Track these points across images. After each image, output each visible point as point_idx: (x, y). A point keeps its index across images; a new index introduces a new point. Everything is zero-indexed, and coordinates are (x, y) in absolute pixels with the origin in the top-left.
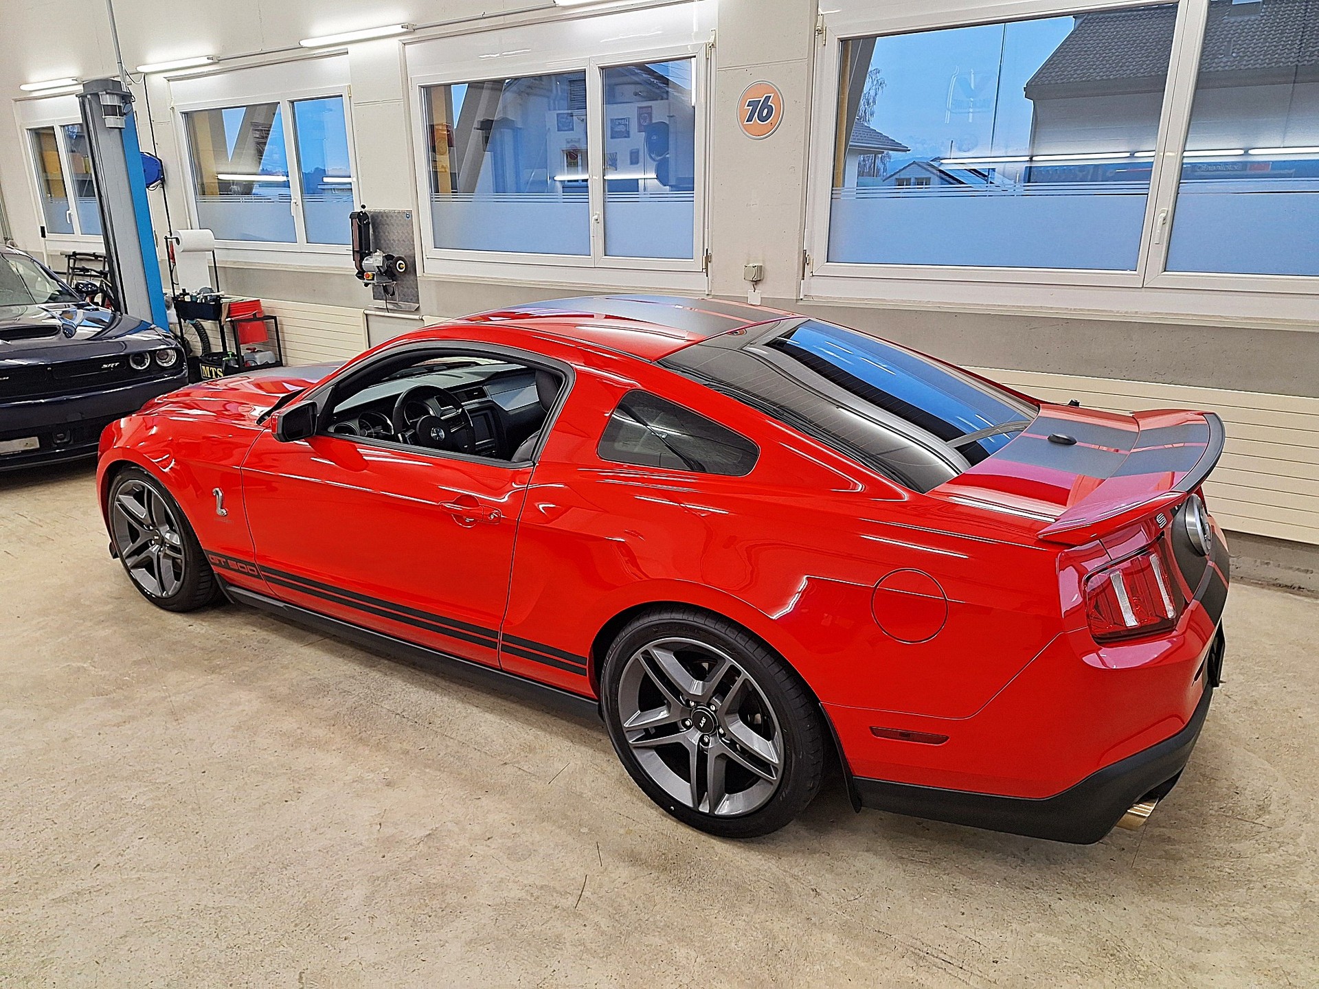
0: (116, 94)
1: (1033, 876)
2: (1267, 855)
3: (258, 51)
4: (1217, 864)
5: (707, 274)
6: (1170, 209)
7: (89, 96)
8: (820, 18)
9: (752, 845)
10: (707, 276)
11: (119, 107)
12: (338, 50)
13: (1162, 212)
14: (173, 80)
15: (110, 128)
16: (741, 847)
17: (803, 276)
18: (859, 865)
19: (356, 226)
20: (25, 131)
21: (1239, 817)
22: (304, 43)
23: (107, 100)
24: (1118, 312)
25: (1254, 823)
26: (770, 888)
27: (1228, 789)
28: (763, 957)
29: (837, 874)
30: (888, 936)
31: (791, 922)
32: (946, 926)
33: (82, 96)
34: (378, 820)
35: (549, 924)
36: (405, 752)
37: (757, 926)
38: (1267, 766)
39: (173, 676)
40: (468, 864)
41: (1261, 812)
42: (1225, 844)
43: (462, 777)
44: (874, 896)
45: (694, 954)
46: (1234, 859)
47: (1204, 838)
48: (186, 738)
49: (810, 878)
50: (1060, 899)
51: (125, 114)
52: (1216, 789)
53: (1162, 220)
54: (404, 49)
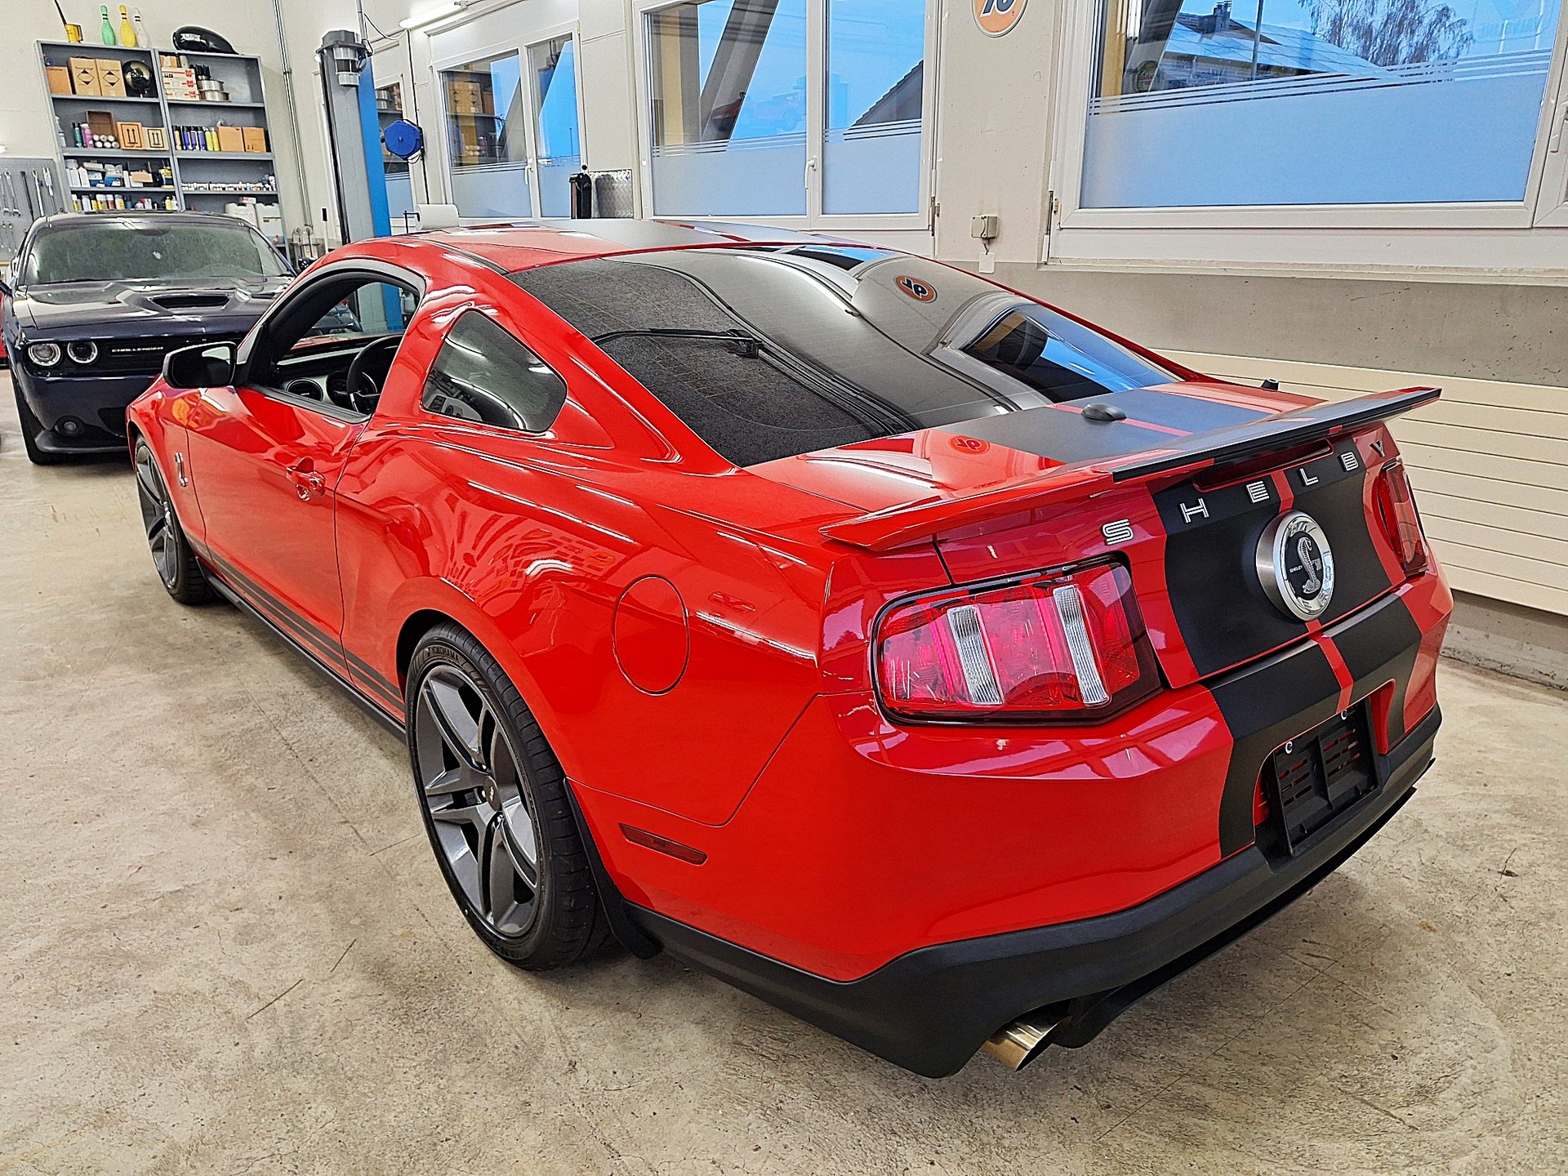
0: (350, 47)
1: (918, 1115)
5: (933, 230)
7: (325, 51)
9: (546, 984)
10: (933, 235)
11: (353, 62)
14: (433, 35)
15: (344, 86)
16: (529, 982)
17: (1049, 230)
18: (669, 1040)
19: (574, 188)
21: (1366, 1098)
24: (1490, 270)
25: (1388, 1113)
26: (516, 1047)
27: (1383, 1048)
28: (413, 1144)
29: (625, 1048)
30: (616, 1156)
31: (499, 1103)
32: (714, 1162)
33: (321, 52)
34: (143, 862)
35: (198, 1032)
36: (251, 789)
37: (449, 1097)
38: (1492, 1023)
39: (113, 670)
40: (184, 935)
41: (1417, 1098)
42: (1303, 1137)
43: (282, 829)
44: (649, 1090)
45: (330, 1114)
46: (1299, 1168)
47: (1272, 1120)
48: (55, 737)
49: (583, 1045)
50: (932, 1163)
51: (359, 70)
52: (1360, 1043)
53: (1565, 110)
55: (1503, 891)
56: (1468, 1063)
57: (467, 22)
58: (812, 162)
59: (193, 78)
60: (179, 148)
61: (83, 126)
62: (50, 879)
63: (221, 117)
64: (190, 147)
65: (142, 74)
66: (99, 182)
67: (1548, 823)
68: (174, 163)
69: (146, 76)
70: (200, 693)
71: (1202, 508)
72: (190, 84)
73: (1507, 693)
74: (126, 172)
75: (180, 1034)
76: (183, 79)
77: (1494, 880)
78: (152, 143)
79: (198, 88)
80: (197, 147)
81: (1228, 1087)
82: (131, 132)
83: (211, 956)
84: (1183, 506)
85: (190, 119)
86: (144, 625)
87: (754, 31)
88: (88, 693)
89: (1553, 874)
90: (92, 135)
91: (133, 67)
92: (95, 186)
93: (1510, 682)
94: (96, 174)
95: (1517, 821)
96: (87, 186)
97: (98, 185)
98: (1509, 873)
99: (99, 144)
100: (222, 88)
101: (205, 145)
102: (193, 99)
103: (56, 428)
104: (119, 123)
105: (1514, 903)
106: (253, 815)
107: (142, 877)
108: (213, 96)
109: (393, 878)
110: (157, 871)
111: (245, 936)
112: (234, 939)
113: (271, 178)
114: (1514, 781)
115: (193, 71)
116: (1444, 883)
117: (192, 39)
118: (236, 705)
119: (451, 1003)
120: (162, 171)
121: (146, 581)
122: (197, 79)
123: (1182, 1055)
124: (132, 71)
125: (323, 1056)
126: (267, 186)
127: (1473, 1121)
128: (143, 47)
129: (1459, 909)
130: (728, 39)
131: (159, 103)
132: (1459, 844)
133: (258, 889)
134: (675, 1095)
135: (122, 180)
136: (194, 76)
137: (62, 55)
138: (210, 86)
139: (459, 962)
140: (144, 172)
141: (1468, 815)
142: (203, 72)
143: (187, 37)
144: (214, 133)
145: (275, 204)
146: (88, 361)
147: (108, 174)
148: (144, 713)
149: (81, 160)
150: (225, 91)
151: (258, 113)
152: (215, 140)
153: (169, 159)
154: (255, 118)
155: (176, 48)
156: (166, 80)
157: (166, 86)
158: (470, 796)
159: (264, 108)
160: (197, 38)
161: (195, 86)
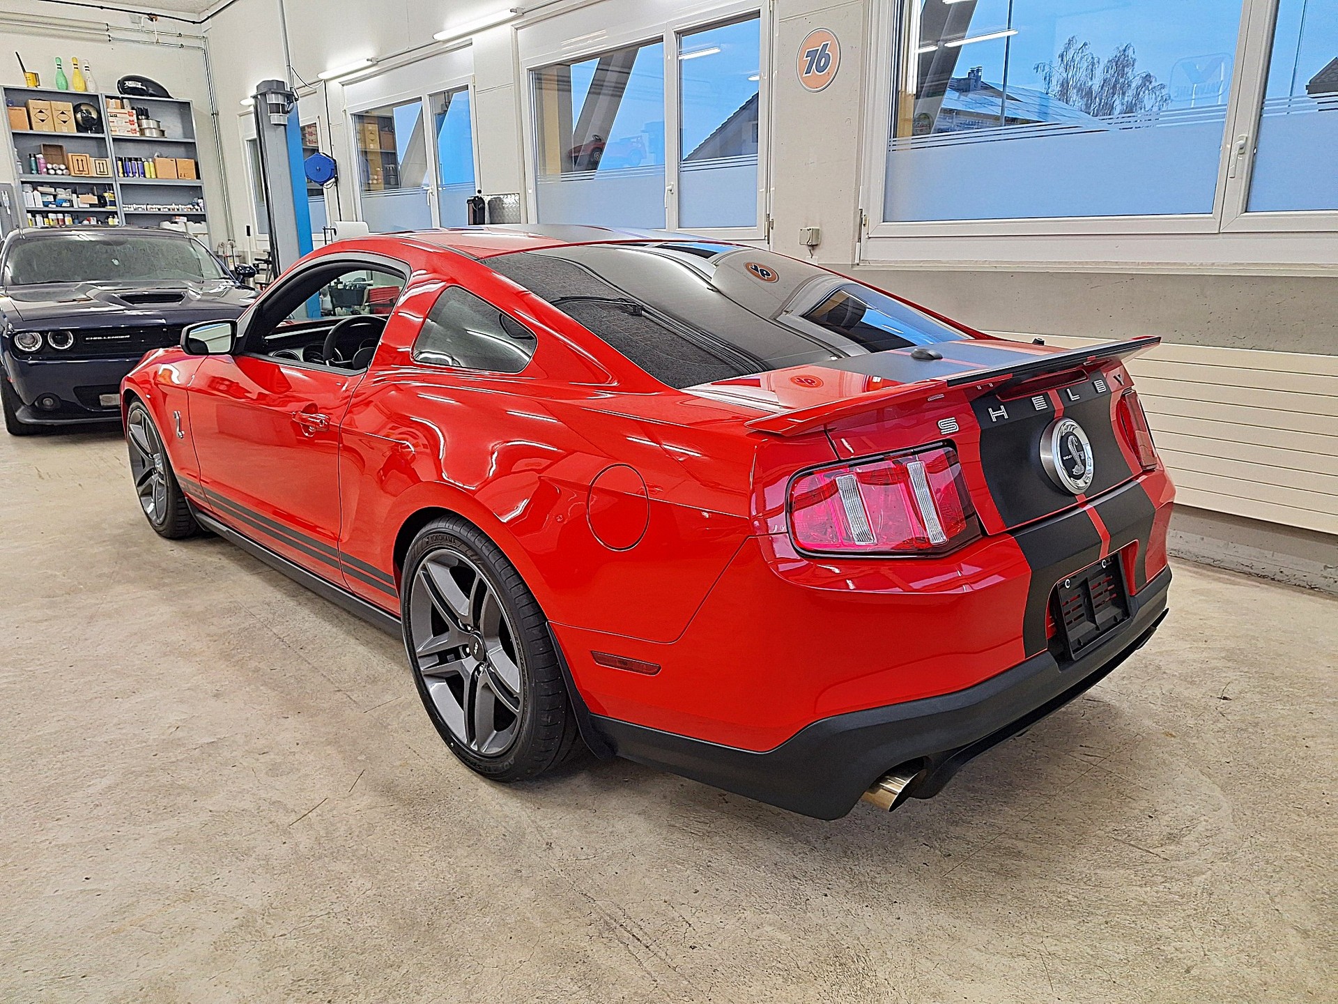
0: (281, 93)
2: (1138, 888)
3: (405, 50)
4: (1063, 888)
5: (768, 240)
6: (1251, 135)
7: (259, 97)
10: (769, 243)
11: (283, 105)
12: (464, 42)
13: (1241, 139)
14: (347, 85)
15: (275, 124)
17: (860, 239)
18: (620, 826)
20: (245, 142)
21: (1132, 843)
22: (438, 37)
23: (273, 99)
24: (1191, 264)
25: (1148, 852)
26: (504, 835)
27: (1142, 811)
28: (437, 900)
29: (587, 832)
30: (592, 901)
31: (498, 871)
32: (665, 902)
33: (255, 97)
34: (179, 724)
35: (252, 836)
36: (257, 670)
37: (458, 869)
38: (1218, 792)
39: (119, 589)
40: (225, 772)
41: (1167, 841)
42: (1089, 869)
43: (288, 697)
44: (610, 858)
45: (369, 885)
46: (1088, 887)
47: (1067, 858)
48: (84, 637)
49: (555, 831)
50: (826, 895)
51: (288, 112)
52: (1126, 809)
53: (1238, 148)
54: (516, 33)
55: (1221, 710)
56: (1202, 819)
57: (375, 75)
58: (670, 187)
59: (134, 118)
60: (121, 175)
61: (37, 156)
62: (107, 738)
63: (158, 150)
64: (131, 175)
65: (90, 114)
66: (50, 203)
67: (1252, 665)
68: (117, 188)
69: (94, 115)
70: (198, 603)
71: (1003, 412)
72: (132, 122)
73: (1219, 580)
74: (75, 195)
75: (238, 838)
76: (125, 118)
77: (1214, 703)
78: (98, 170)
79: (139, 126)
80: (137, 175)
81: (1034, 841)
82: (80, 162)
83: (251, 786)
84: (990, 410)
85: (131, 151)
86: (139, 555)
87: (615, 87)
88: (103, 605)
89: (1257, 698)
90: (46, 164)
91: (83, 108)
92: (47, 206)
93: (1221, 573)
94: (48, 196)
95: (1230, 664)
96: (40, 206)
97: (50, 205)
98: (1225, 698)
99: (52, 172)
100: (159, 127)
101: (144, 173)
102: (135, 135)
103: (36, 404)
104: (70, 155)
105: (1229, 717)
106: (261, 688)
107: (180, 734)
108: (152, 133)
109: (386, 727)
110: (192, 729)
111: (274, 770)
112: (267, 773)
113: (200, 201)
114: (1227, 638)
115: (134, 112)
116: (1179, 706)
117: (134, 86)
118: (232, 611)
119: (448, 808)
120: (106, 195)
121: (131, 522)
122: (138, 119)
123: (999, 822)
124: (81, 111)
125: (355, 848)
126: (196, 207)
127: (1208, 854)
128: (92, 91)
129: (1191, 722)
130: (594, 93)
131: (105, 138)
132: (1189, 680)
133: (278, 739)
134: (630, 860)
135: (71, 201)
136: (135, 116)
137: (21, 97)
138: (149, 124)
139: (449, 781)
140: (91, 195)
141: (1195, 661)
142: (143, 113)
143: (130, 84)
144: (151, 163)
145: (203, 222)
146: (66, 347)
147: (59, 197)
148: (154, 618)
149: (35, 185)
150: (161, 129)
151: (189, 147)
152: (152, 169)
153: (112, 184)
154: (187, 151)
155: (121, 93)
156: (111, 119)
157: (111, 124)
158: (455, 653)
159: (194, 143)
160: (139, 85)
161: (136, 125)
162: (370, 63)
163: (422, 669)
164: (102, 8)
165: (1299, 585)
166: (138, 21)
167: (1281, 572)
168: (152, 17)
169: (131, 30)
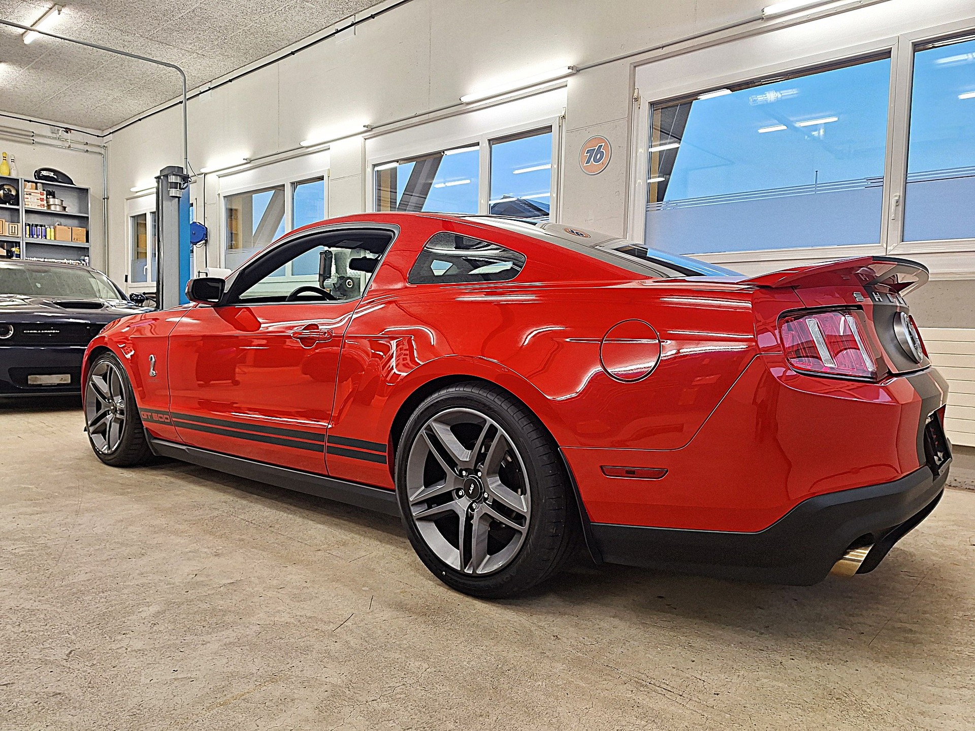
0: (179, 176)
1: (769, 643)
3: (274, 153)
6: (901, 194)
7: (162, 177)
8: (636, 91)
11: (180, 184)
12: (323, 147)
13: (896, 196)
14: (222, 177)
15: (171, 196)
18: (604, 625)
20: (129, 218)
22: (303, 144)
23: (172, 179)
29: (580, 629)
31: (527, 654)
32: (674, 668)
33: (158, 178)
34: (196, 573)
35: (305, 639)
36: (241, 540)
37: (493, 653)
39: (91, 495)
40: (255, 600)
43: (279, 555)
45: (425, 665)
47: (946, 632)
48: (77, 523)
49: (555, 629)
50: (793, 659)
51: (183, 189)
52: (962, 604)
53: (896, 202)
54: (365, 142)
57: (248, 170)
59: (44, 197)
60: (28, 236)
62: (136, 582)
63: (57, 220)
64: (35, 236)
65: (11, 191)
68: (23, 245)
69: (14, 193)
70: (164, 503)
72: (42, 200)
75: (293, 640)
76: (37, 196)
77: (969, 548)
78: (10, 231)
79: (47, 203)
80: (40, 237)
81: (914, 623)
83: (284, 608)
85: (35, 220)
86: (95, 476)
88: (82, 505)
91: (6, 187)
100: (62, 204)
101: (46, 236)
102: (43, 208)
106: (253, 550)
109: (373, 570)
110: (209, 576)
111: (297, 598)
112: (292, 600)
113: (86, 258)
115: (45, 192)
116: (948, 550)
117: (48, 175)
118: (197, 507)
119: (458, 617)
120: (13, 249)
122: (47, 198)
123: (881, 613)
124: (4, 189)
125: (397, 643)
126: (83, 262)
128: (14, 176)
129: (963, 558)
131: (18, 210)
133: (287, 579)
134: (627, 644)
136: (45, 195)
138: (54, 201)
139: (447, 601)
140: (1, 249)
142: (51, 194)
143: (44, 173)
144: (52, 230)
146: (8, 337)
148: (133, 511)
150: (64, 205)
151: (83, 220)
152: (53, 234)
153: (19, 243)
154: (80, 223)
155: (36, 179)
156: (26, 196)
157: (26, 200)
158: (447, 497)
159: (88, 217)
160: (52, 174)
161: (45, 202)
162: (245, 161)
163: (414, 514)
164: (30, 121)
165: (969, 489)
166: (56, 132)
167: (955, 480)
168: (67, 130)
169: (49, 137)
